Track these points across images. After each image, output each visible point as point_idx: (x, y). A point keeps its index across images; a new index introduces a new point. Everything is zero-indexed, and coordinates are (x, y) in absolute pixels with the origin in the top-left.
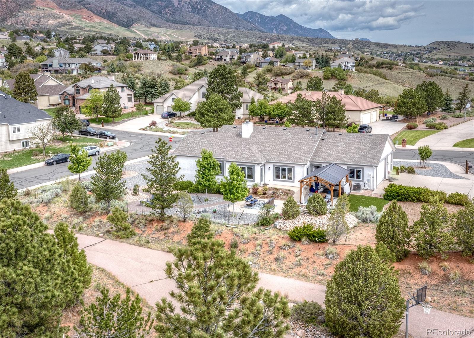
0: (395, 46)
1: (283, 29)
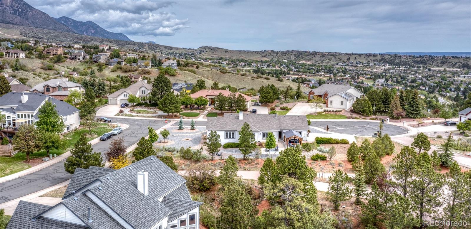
0: (177, 49)
1: (92, 32)
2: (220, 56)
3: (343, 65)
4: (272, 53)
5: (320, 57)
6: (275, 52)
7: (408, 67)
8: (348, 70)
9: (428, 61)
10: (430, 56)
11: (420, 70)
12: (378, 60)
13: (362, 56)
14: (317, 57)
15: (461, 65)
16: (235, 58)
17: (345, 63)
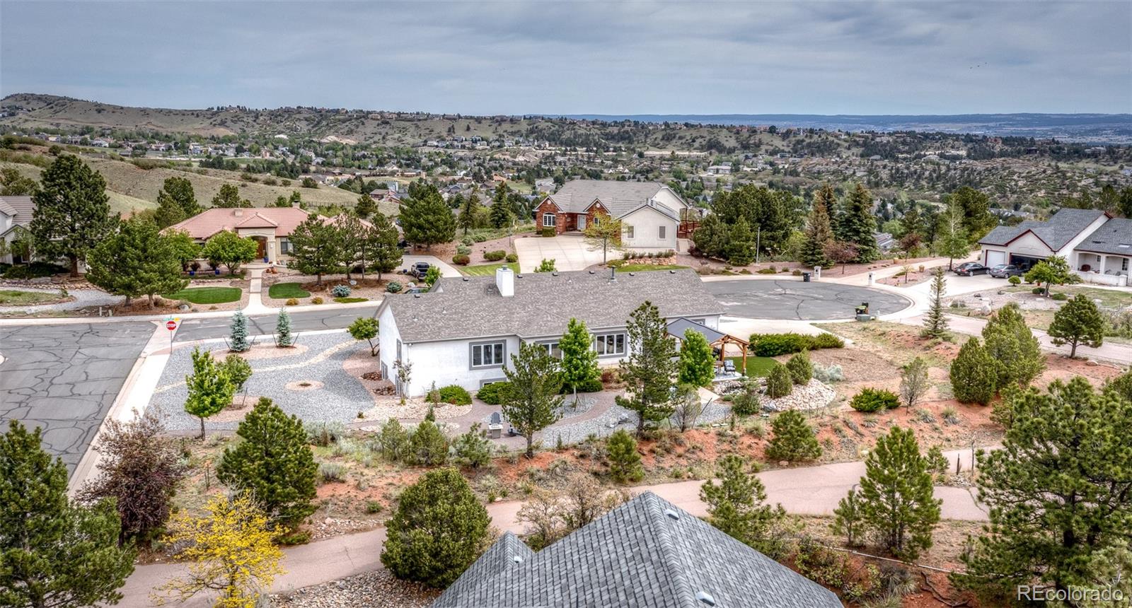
2: (81, 123)
3: (440, 145)
4: (240, 114)
5: (378, 125)
6: (251, 112)
7: (595, 149)
8: (456, 159)
9: (635, 134)
10: (636, 123)
11: (622, 156)
12: (524, 132)
13: (483, 121)
14: (370, 127)
15: (704, 143)
16: (130, 128)
17: (443, 140)
